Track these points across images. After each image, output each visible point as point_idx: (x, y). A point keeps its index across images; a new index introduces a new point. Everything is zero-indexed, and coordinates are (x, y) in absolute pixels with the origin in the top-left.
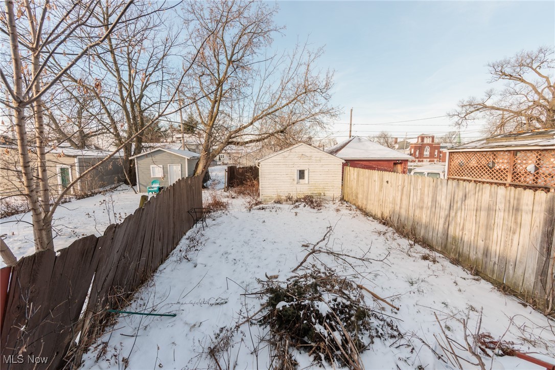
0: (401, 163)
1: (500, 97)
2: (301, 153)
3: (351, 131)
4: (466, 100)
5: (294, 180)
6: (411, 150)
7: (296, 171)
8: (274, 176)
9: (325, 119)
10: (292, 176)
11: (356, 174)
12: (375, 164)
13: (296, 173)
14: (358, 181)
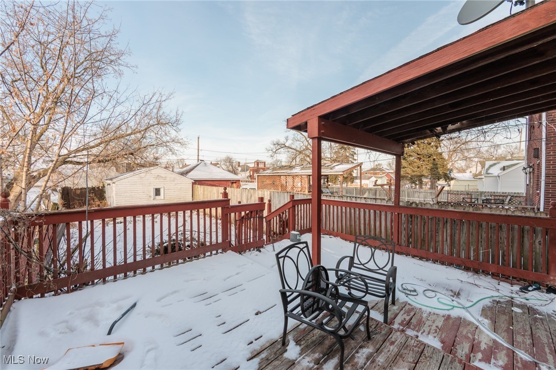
0: (235, 183)
1: (292, 141)
2: (157, 175)
3: (198, 155)
4: (275, 141)
5: (150, 197)
6: (250, 172)
7: (152, 189)
8: (130, 194)
9: (176, 147)
10: (148, 193)
11: (202, 190)
12: (217, 184)
13: (152, 191)
14: (204, 195)
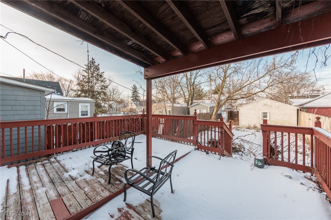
8: (247, 115)
10: (258, 115)
13: (261, 114)
